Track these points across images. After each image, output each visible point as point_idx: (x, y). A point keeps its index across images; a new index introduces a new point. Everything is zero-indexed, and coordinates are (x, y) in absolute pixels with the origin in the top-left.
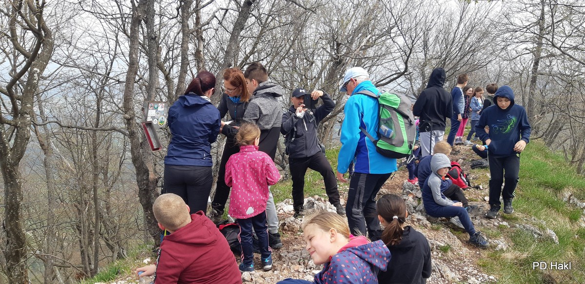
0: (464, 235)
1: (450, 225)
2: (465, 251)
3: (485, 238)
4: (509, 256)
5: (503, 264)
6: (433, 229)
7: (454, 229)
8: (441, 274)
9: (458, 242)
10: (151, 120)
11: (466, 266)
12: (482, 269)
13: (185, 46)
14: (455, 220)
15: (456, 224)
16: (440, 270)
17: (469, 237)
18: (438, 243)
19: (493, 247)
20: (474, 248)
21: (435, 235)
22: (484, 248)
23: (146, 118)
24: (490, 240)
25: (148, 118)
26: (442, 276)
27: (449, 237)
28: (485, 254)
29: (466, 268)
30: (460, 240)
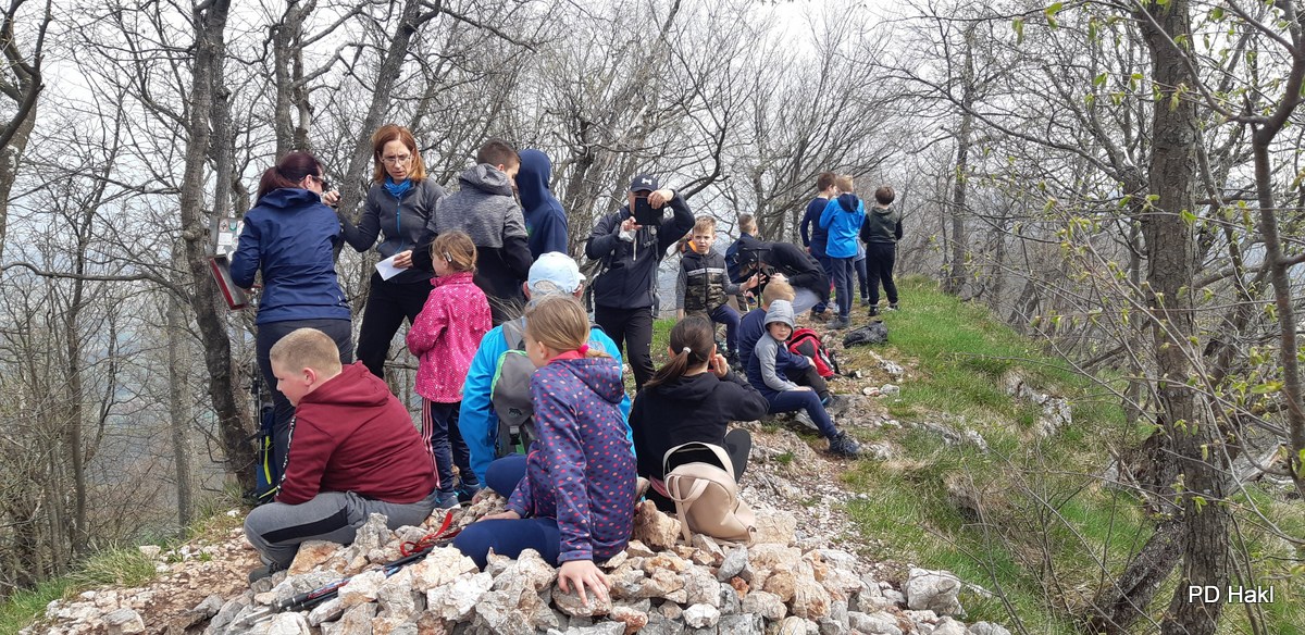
0: (820, 441)
1: (795, 427)
2: (821, 464)
3: (856, 442)
4: (896, 466)
5: (884, 478)
6: (764, 431)
7: (804, 432)
8: (775, 490)
9: (809, 451)
10: (224, 252)
11: (820, 483)
12: (846, 485)
13: (284, 112)
14: (803, 417)
15: (807, 423)
16: (772, 485)
17: (828, 443)
18: (773, 450)
19: (869, 456)
20: (836, 459)
21: (769, 440)
22: (853, 456)
23: (215, 249)
24: (864, 446)
25: (219, 248)
26: (777, 493)
27: (793, 443)
28: (853, 467)
29: (820, 486)
30: (814, 449)
